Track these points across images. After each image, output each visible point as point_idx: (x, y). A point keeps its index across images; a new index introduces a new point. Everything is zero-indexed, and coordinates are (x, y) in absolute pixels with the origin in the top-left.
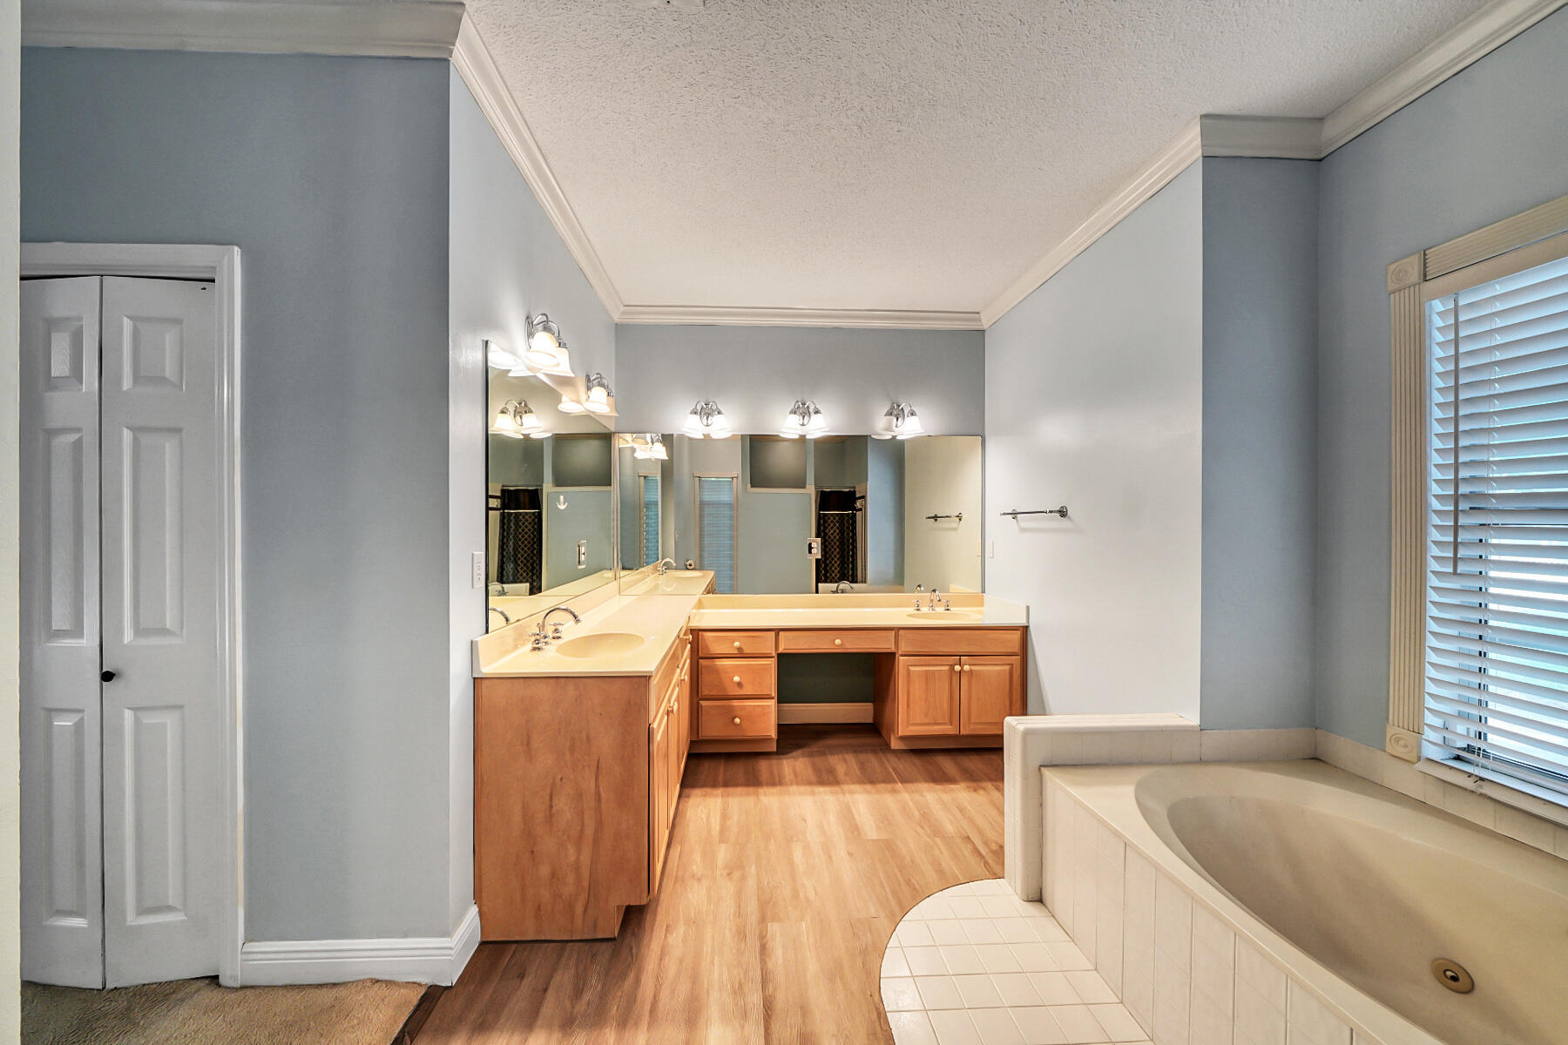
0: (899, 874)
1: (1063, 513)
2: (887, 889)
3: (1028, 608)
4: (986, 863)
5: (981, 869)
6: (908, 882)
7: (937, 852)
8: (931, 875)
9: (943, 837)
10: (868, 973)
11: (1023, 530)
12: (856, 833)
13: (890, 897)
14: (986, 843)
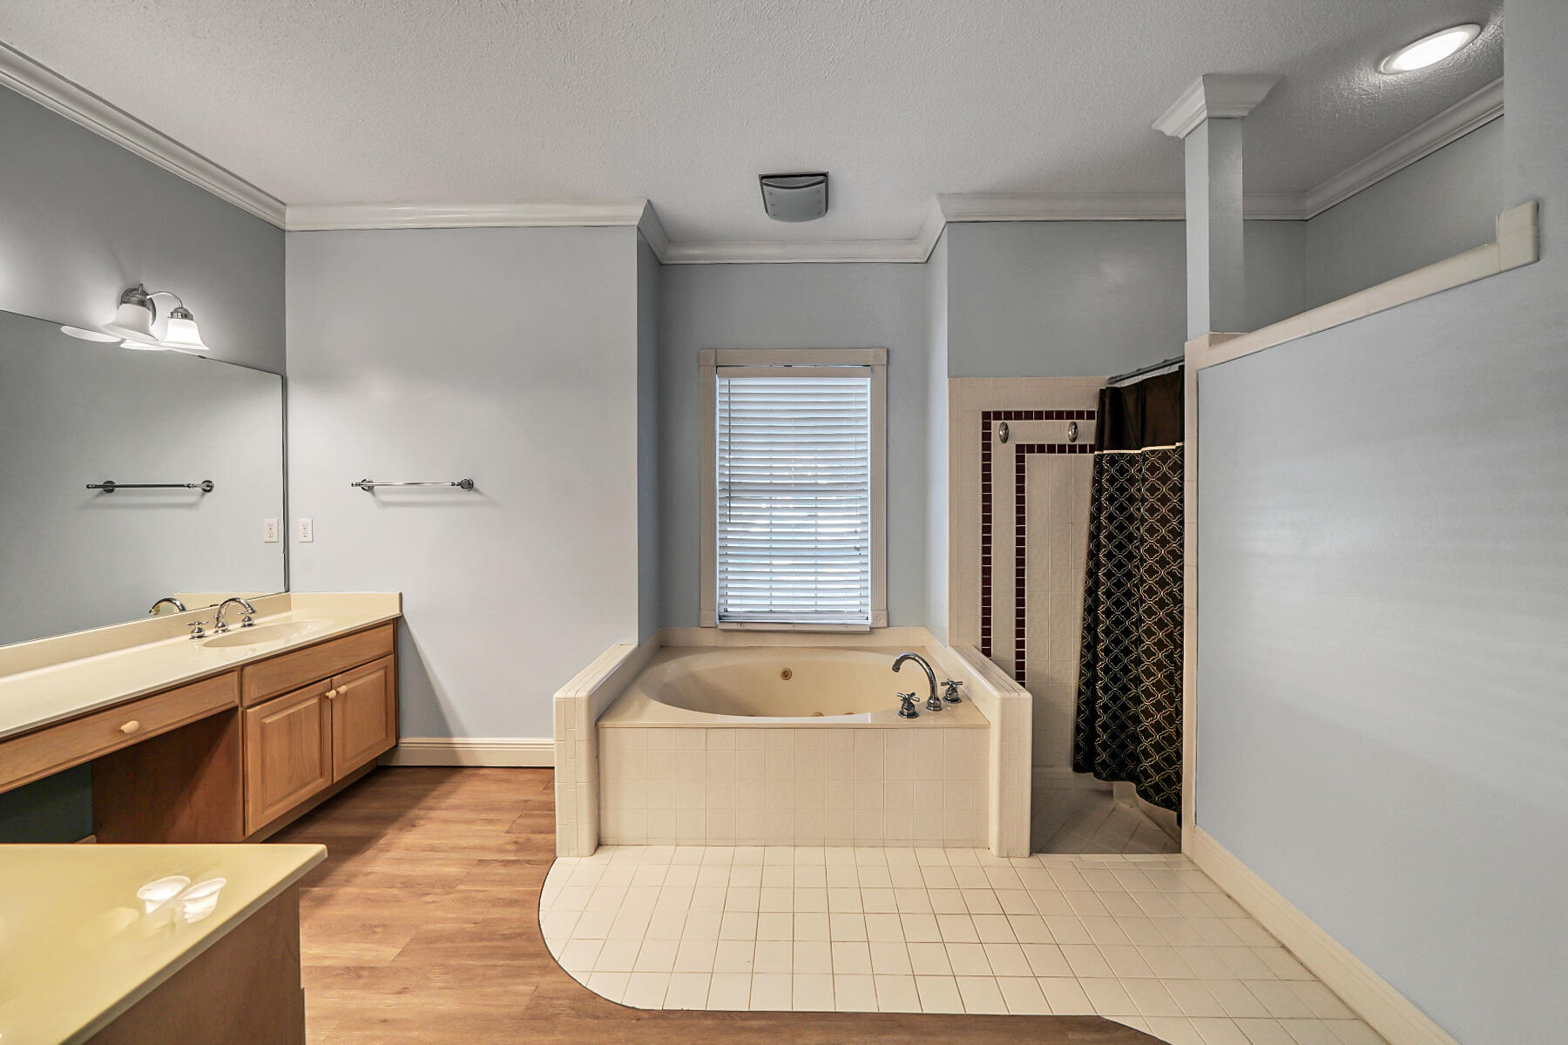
0: (483, 944)
1: (468, 485)
2: (501, 963)
3: (401, 594)
4: (528, 862)
5: (534, 871)
6: (506, 937)
7: (480, 896)
8: (513, 913)
9: (461, 882)
10: (609, 1016)
11: (385, 504)
12: (365, 973)
13: (515, 963)
14: (501, 851)
